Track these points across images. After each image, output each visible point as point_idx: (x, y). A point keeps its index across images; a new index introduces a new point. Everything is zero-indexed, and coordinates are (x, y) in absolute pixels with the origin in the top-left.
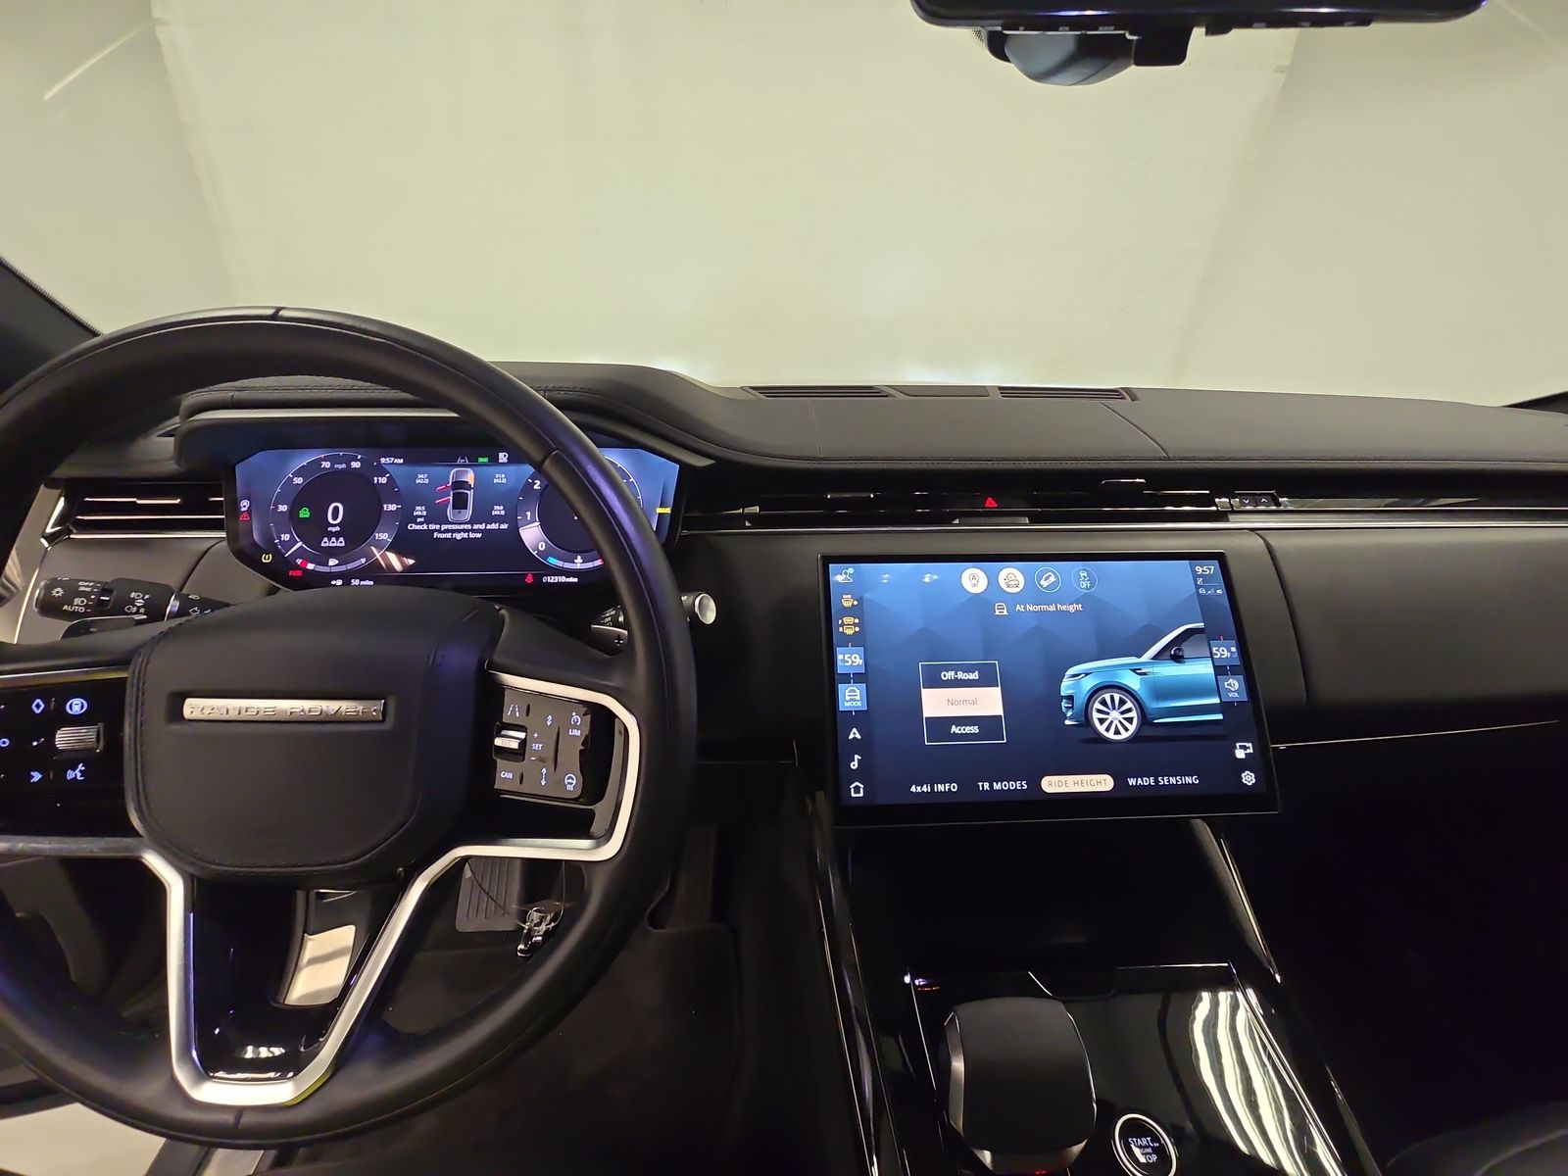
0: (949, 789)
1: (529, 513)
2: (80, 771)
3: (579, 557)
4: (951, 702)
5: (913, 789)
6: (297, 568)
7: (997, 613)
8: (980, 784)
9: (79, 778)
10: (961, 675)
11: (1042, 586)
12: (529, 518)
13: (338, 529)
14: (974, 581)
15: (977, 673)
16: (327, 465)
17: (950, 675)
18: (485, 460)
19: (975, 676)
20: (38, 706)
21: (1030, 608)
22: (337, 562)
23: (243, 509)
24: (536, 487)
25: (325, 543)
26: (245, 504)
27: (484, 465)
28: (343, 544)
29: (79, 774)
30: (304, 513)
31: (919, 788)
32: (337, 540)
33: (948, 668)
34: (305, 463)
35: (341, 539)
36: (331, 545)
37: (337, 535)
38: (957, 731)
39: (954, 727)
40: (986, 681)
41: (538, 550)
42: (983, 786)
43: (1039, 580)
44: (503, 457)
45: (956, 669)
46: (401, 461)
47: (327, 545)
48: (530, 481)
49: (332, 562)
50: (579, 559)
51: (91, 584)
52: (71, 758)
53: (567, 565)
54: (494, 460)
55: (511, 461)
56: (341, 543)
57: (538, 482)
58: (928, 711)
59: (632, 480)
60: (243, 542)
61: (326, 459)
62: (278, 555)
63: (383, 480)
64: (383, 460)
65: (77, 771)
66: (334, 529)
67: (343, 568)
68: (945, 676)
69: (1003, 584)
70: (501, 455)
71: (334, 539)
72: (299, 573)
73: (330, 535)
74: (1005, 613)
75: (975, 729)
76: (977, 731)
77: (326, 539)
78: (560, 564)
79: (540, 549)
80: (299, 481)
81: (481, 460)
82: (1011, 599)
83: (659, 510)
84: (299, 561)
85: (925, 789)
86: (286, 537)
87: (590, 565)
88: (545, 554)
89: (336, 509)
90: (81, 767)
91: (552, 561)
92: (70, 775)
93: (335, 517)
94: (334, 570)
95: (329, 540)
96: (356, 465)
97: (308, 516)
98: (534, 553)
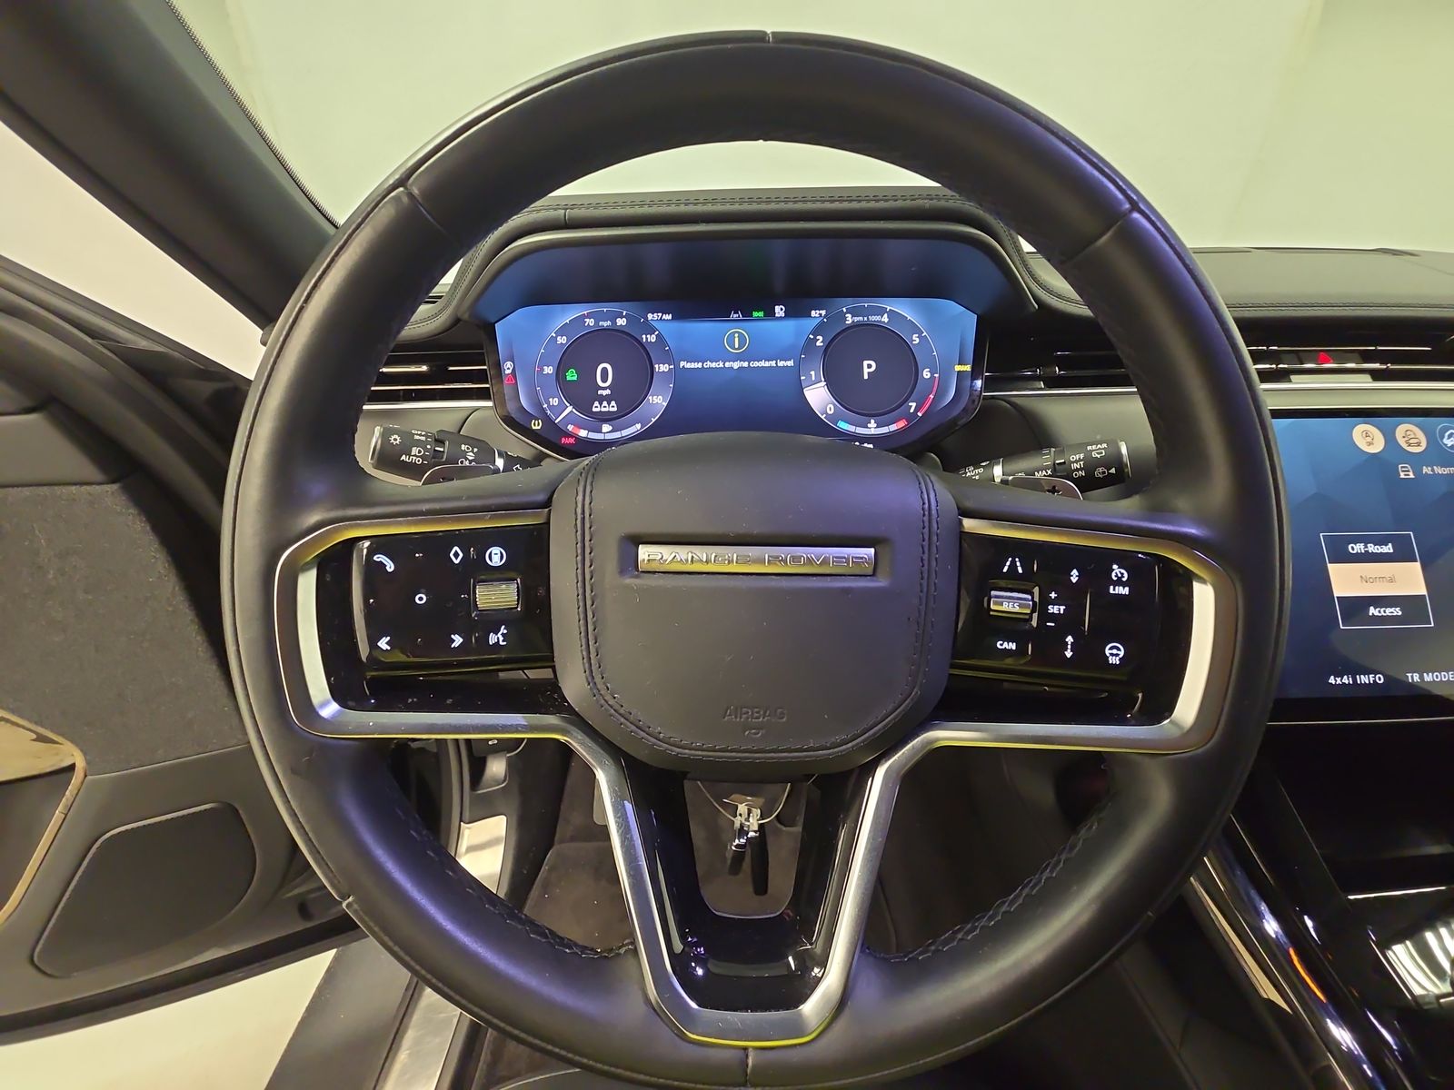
0: (1374, 681)
1: (813, 373)
2: (503, 634)
3: (872, 421)
4: (1365, 580)
5: (1332, 680)
6: (569, 435)
7: (1402, 475)
8: (1409, 675)
9: (501, 643)
10: (1372, 548)
11: (1446, 445)
12: (813, 379)
13: (608, 392)
14: (1369, 439)
15: (1390, 545)
16: (590, 322)
17: (1358, 548)
18: (761, 314)
19: (1388, 549)
20: (456, 555)
21: (1439, 470)
22: (611, 428)
23: (508, 372)
24: (819, 344)
25: (596, 408)
26: (508, 367)
27: (758, 319)
28: (615, 409)
29: (501, 639)
30: (572, 376)
31: (1339, 680)
32: (609, 404)
33: (1356, 540)
34: (568, 321)
35: (613, 403)
36: (603, 409)
37: (608, 399)
38: (1376, 613)
39: (1372, 608)
40: (1402, 555)
41: (826, 413)
42: (1412, 677)
43: (1442, 437)
44: (779, 311)
45: (1366, 540)
46: (670, 317)
47: (598, 410)
48: (811, 337)
49: (606, 428)
50: (873, 424)
51: (423, 433)
52: (493, 620)
53: (860, 430)
54: (770, 314)
55: (788, 315)
56: (613, 407)
57: (820, 338)
58: (1339, 591)
59: (925, 334)
60: (511, 407)
61: (589, 316)
62: (548, 421)
63: (653, 338)
64: (650, 316)
65: (499, 635)
66: (605, 393)
67: (617, 435)
68: (1353, 549)
69: (1402, 442)
70: (777, 308)
71: (605, 403)
72: (572, 441)
73: (601, 399)
74: (1412, 476)
75: (1397, 611)
76: (1400, 613)
77: (596, 404)
78: (851, 428)
79: (829, 412)
80: (562, 340)
81: (756, 314)
82: (1416, 460)
83: (958, 368)
84: (570, 428)
85: (1345, 680)
86: (555, 402)
87: (884, 430)
88: (835, 418)
89: (605, 371)
90: (503, 630)
91: (843, 426)
92: (493, 639)
93: (604, 379)
94: (609, 437)
95: (601, 404)
96: (621, 322)
97: (575, 378)
98: (823, 417)
